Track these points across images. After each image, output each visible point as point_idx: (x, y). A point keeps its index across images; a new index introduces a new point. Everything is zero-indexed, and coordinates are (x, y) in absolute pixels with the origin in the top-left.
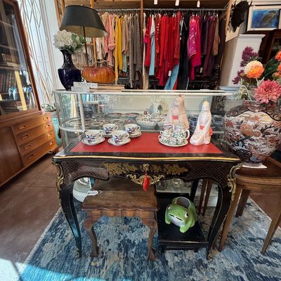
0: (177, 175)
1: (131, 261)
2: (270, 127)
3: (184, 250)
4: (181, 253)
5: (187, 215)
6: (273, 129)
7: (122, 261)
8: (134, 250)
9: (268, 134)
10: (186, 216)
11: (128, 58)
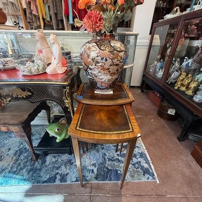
0: (23, 97)
1: (19, 161)
2: (98, 56)
3: (62, 153)
4: (59, 156)
5: (58, 130)
6: (99, 58)
7: (13, 162)
8: (25, 155)
9: (98, 62)
10: (56, 130)
11: (49, 7)
